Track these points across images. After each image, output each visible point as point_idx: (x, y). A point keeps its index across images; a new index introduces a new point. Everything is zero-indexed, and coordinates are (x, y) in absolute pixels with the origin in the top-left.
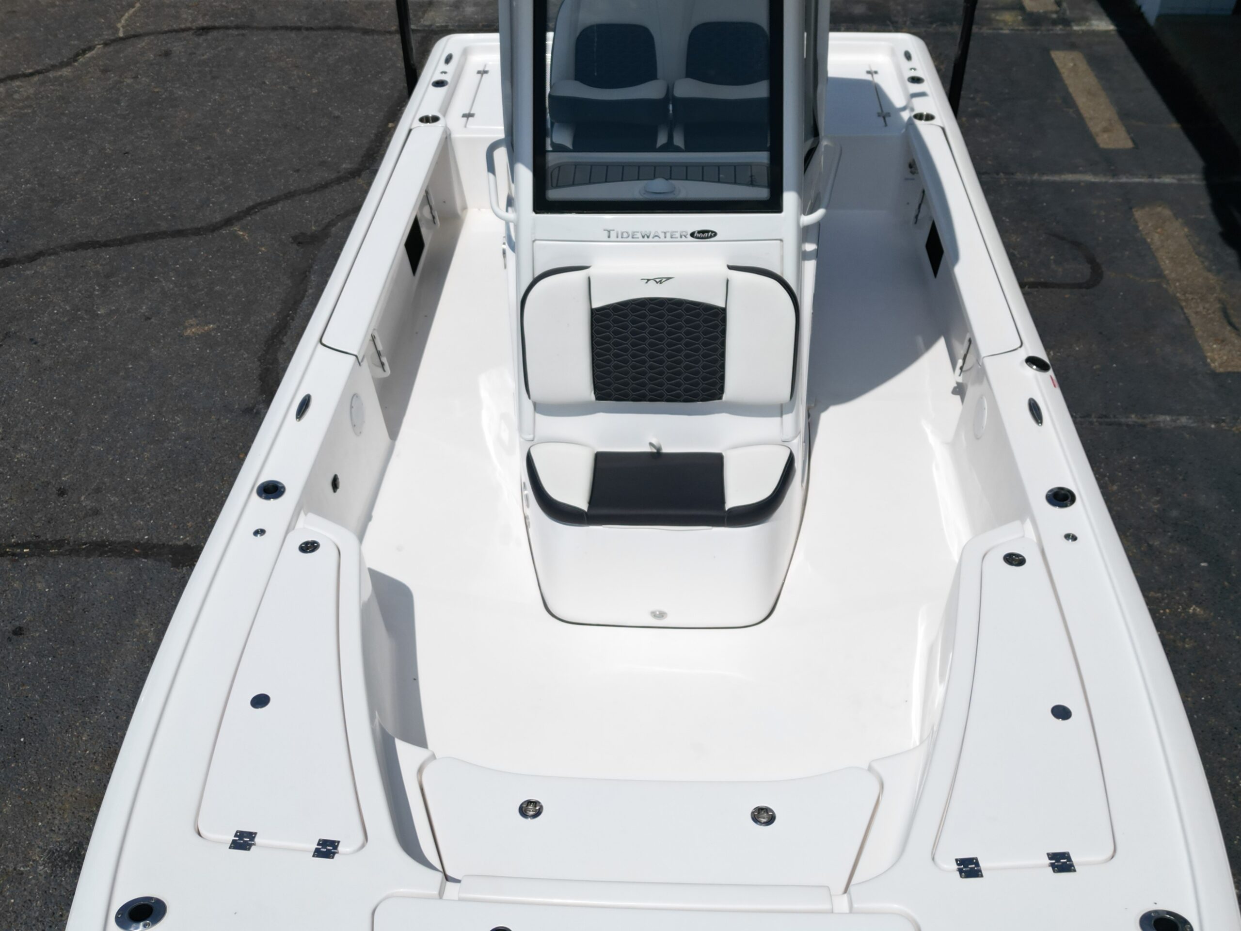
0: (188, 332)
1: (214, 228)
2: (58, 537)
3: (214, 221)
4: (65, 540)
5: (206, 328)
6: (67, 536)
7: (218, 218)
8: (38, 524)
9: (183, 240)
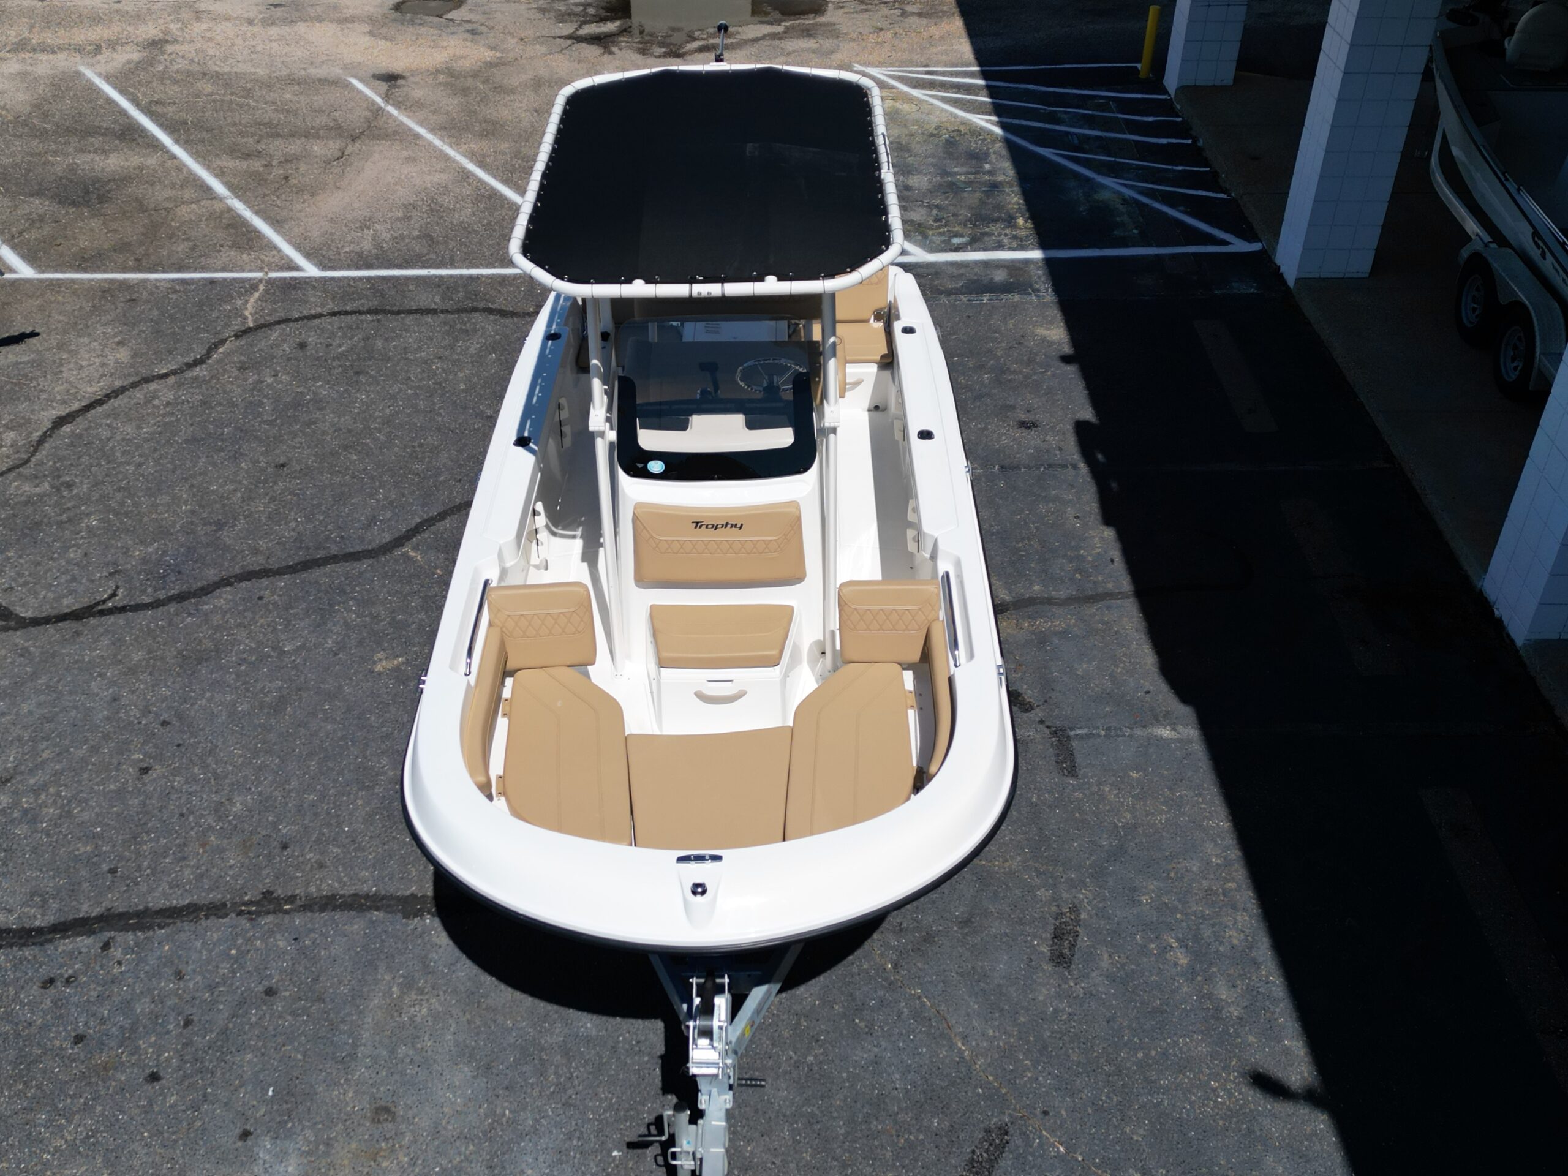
0: (378, 668)
1: (386, 549)
2: (290, 894)
3: (384, 541)
4: (297, 895)
5: (396, 662)
6: (297, 892)
7: (387, 537)
8: (267, 881)
9: (356, 564)
